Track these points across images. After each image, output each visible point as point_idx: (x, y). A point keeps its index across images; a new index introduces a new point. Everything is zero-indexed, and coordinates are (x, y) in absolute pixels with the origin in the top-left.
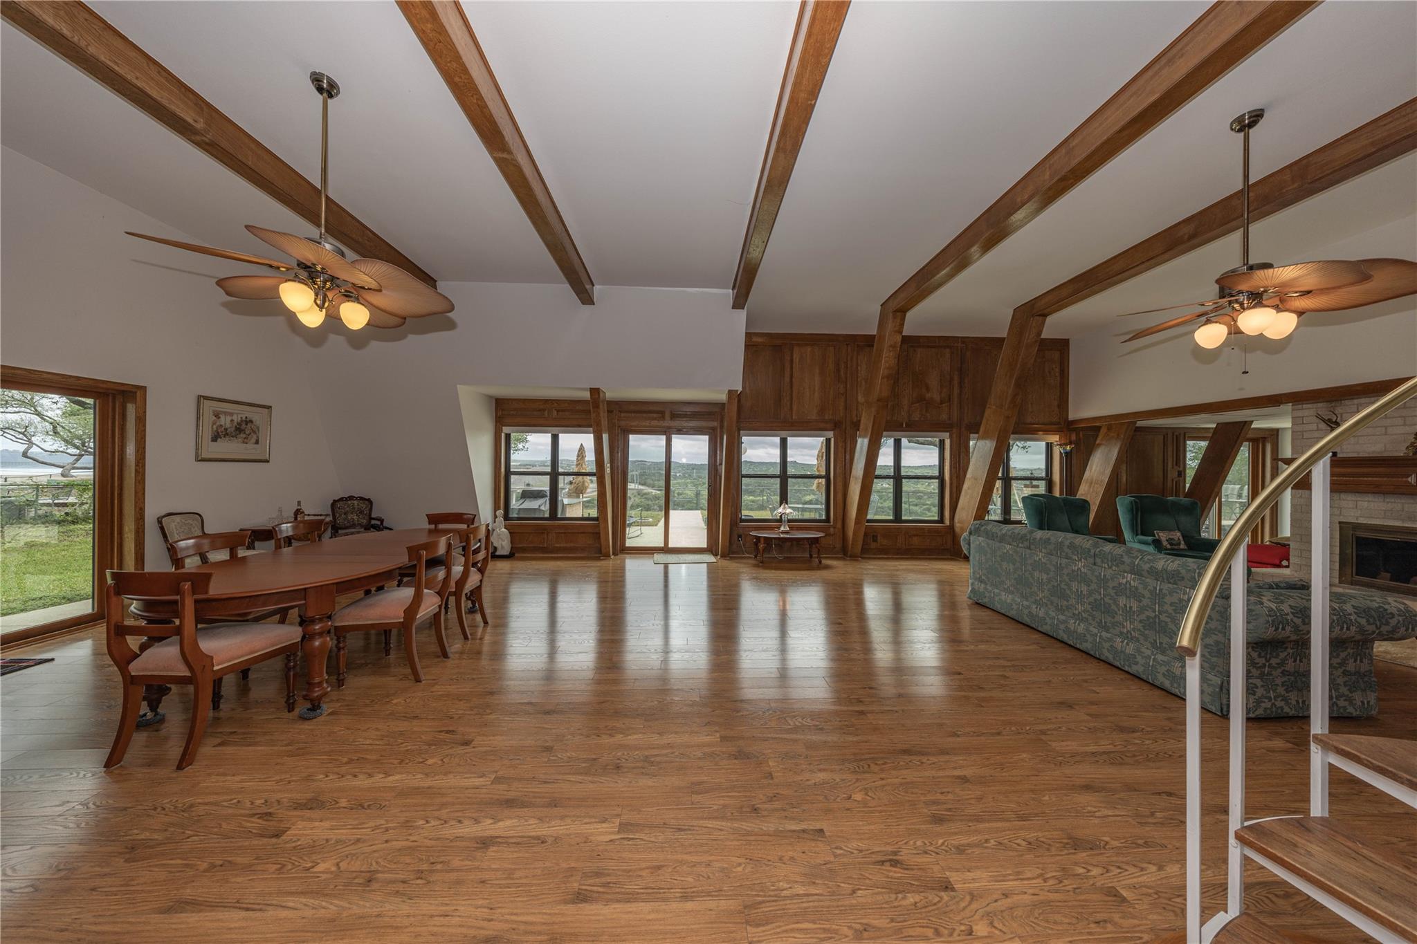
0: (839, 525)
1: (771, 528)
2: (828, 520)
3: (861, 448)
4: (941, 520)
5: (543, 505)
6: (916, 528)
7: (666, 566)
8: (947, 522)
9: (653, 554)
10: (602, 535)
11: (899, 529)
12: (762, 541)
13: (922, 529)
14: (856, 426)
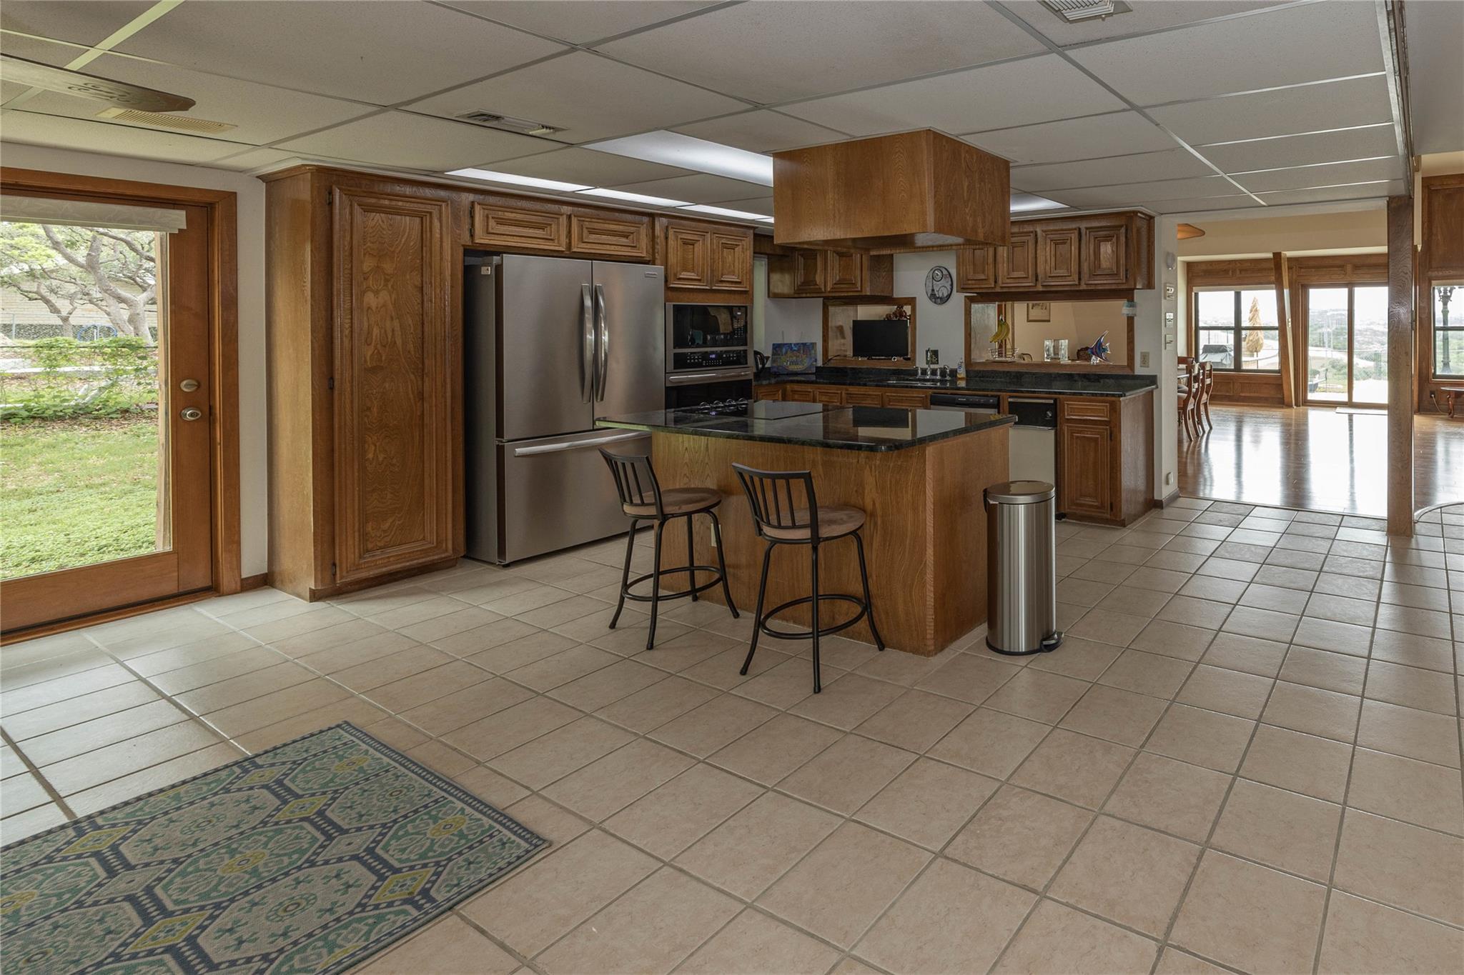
5: (1229, 363)
7: (1351, 416)
9: (1336, 407)
10: (1285, 386)
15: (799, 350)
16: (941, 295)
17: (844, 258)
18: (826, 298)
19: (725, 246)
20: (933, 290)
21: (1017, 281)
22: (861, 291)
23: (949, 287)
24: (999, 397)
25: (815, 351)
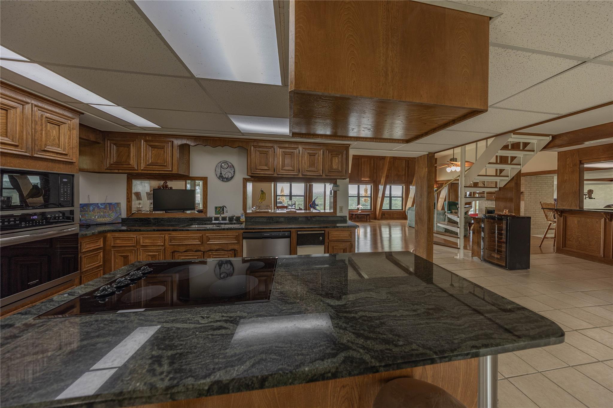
0: (374, 211)
1: (356, 212)
2: (371, 209)
3: (381, 189)
4: (402, 209)
6: (395, 212)
8: (404, 210)
11: (390, 211)
12: (354, 215)
13: (397, 212)
14: (380, 182)
15: (105, 208)
16: (227, 176)
17: (156, 149)
18: (128, 174)
19: (50, 121)
20: (221, 174)
21: (288, 171)
22: (172, 171)
23: (233, 173)
24: (290, 231)
25: (120, 208)
